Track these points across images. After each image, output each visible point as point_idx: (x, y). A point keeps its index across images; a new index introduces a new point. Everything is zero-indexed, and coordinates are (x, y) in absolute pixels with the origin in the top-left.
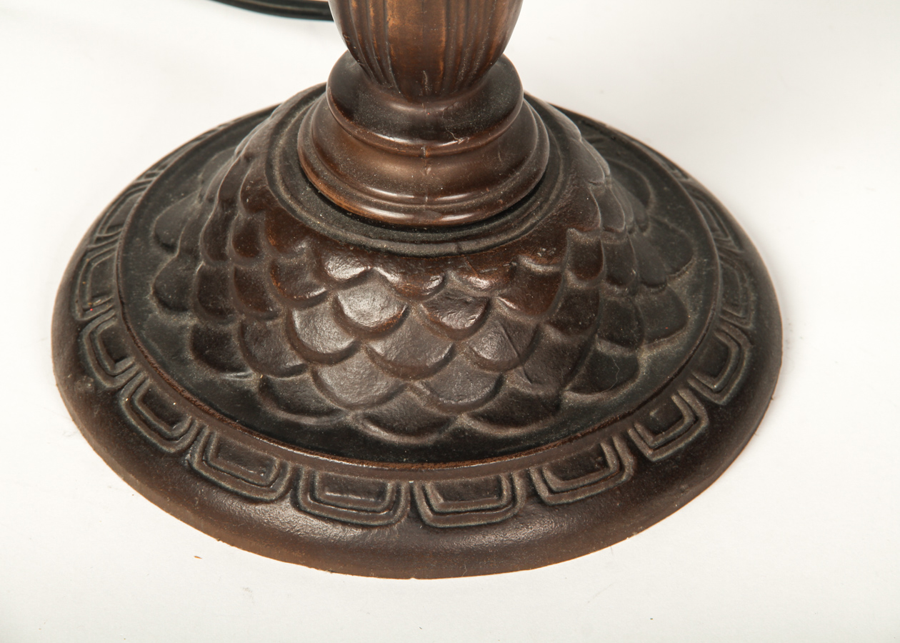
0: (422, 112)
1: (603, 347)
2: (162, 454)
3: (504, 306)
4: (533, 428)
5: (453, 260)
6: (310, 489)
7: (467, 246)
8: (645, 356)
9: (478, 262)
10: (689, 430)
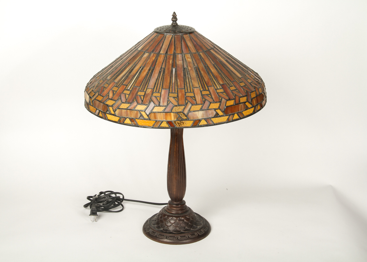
0: (177, 203)
1: (194, 225)
2: (154, 236)
3: (185, 221)
4: (188, 231)
5: (180, 216)
6: (168, 237)
7: (181, 215)
8: (198, 227)
9: (182, 217)
10: (203, 233)
